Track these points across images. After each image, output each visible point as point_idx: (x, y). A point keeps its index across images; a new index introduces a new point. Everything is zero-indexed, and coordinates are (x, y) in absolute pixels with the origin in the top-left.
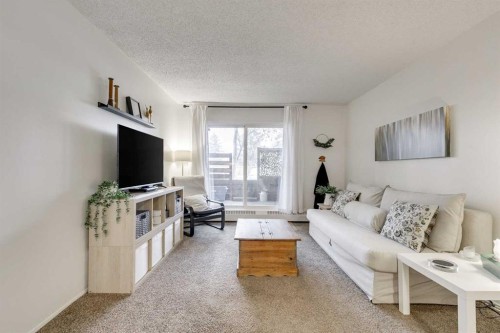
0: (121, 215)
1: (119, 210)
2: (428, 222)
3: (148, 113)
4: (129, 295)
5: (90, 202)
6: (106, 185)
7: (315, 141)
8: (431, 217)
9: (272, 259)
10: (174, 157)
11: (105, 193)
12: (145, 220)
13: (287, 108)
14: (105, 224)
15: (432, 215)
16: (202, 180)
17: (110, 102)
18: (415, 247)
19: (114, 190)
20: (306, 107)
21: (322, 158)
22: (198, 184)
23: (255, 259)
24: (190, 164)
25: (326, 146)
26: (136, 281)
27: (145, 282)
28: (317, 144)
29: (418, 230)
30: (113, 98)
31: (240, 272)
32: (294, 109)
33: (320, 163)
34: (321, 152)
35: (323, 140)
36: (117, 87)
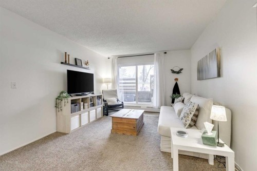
0: (66, 104)
1: (65, 102)
2: (193, 113)
3: (87, 63)
4: (68, 134)
5: (56, 99)
6: (62, 93)
7: (172, 70)
8: (194, 111)
9: (126, 127)
10: (104, 81)
11: (61, 95)
12: (77, 106)
13: (155, 55)
14: (61, 107)
15: (195, 109)
16: (116, 91)
17: (66, 61)
18: (185, 125)
19: (65, 95)
20: (166, 53)
21: (176, 79)
22: (114, 93)
23: (119, 126)
24: (111, 84)
25: (178, 73)
26: (72, 130)
27: (76, 131)
28: (173, 72)
29: (188, 117)
30: (67, 60)
31: (113, 131)
32: (159, 55)
33: (175, 82)
34: (176, 76)
35: (177, 70)
36: (69, 55)
